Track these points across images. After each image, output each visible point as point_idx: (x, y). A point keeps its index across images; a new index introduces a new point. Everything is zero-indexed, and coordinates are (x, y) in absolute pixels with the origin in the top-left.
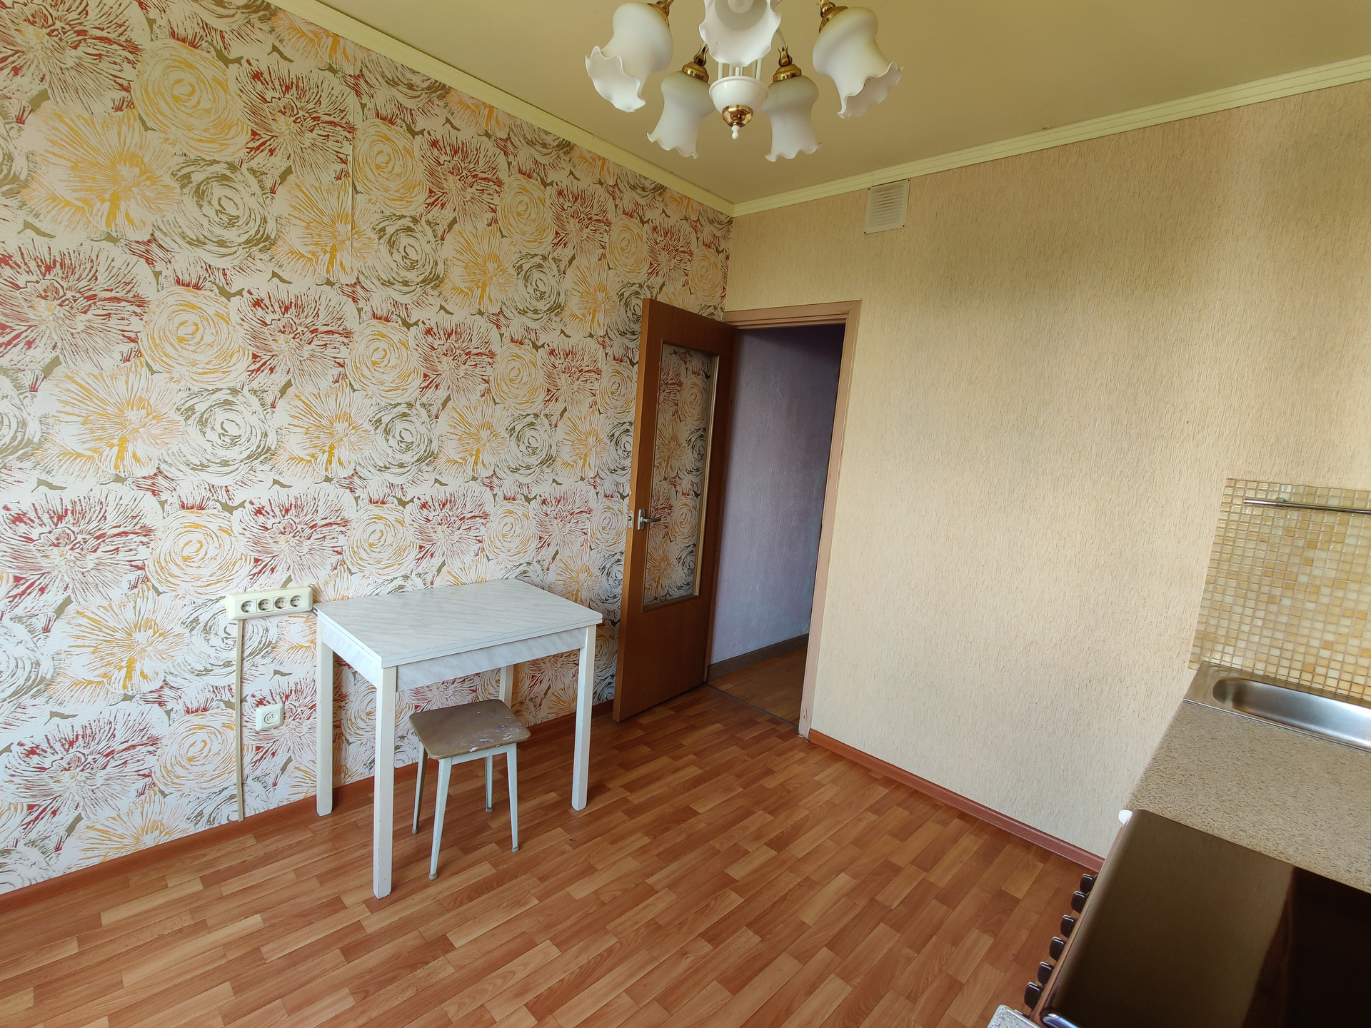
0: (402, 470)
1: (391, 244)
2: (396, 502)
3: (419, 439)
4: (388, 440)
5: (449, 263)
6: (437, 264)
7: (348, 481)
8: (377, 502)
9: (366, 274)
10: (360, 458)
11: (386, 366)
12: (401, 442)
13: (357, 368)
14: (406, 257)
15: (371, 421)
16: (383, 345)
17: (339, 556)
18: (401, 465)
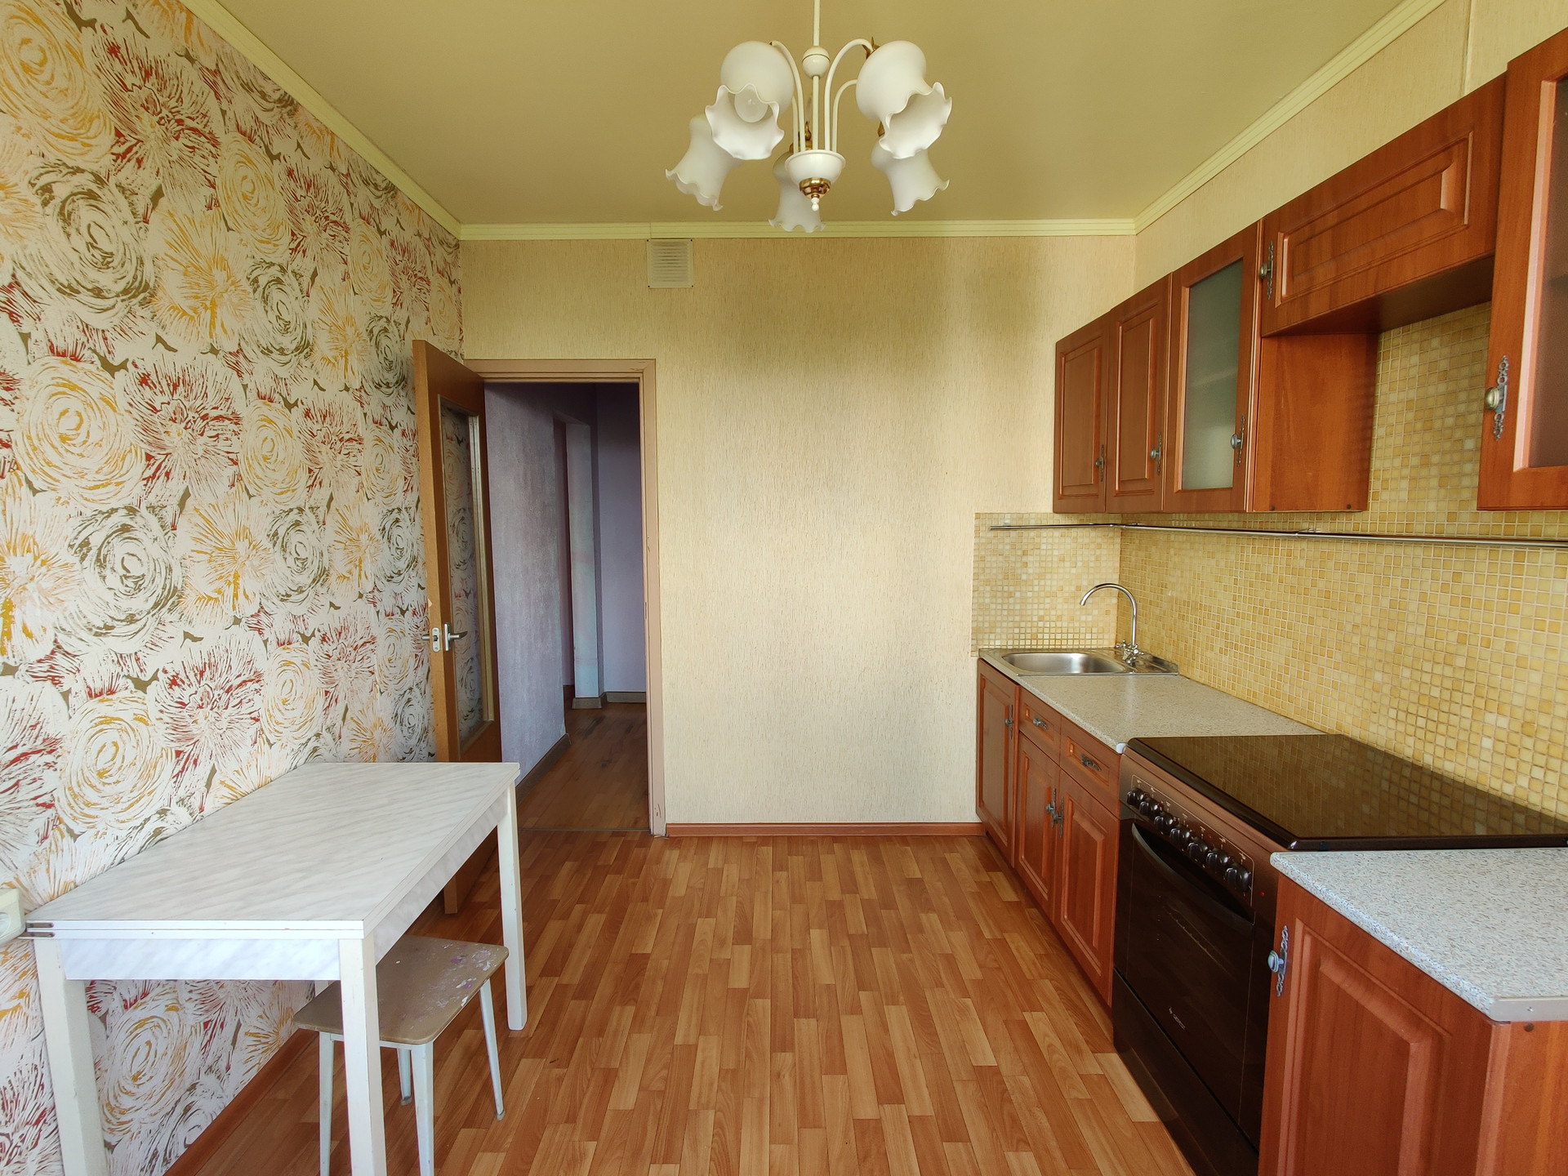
0: (134, 627)
1: (65, 217)
2: (131, 685)
3: (152, 568)
4: (104, 578)
5: (160, 263)
6: (142, 263)
7: (45, 666)
8: (101, 694)
9: (28, 270)
10: (61, 618)
11: (85, 442)
12: (126, 577)
13: (35, 449)
14: (92, 245)
15: (71, 546)
16: (74, 403)
17: (50, 811)
18: (131, 619)
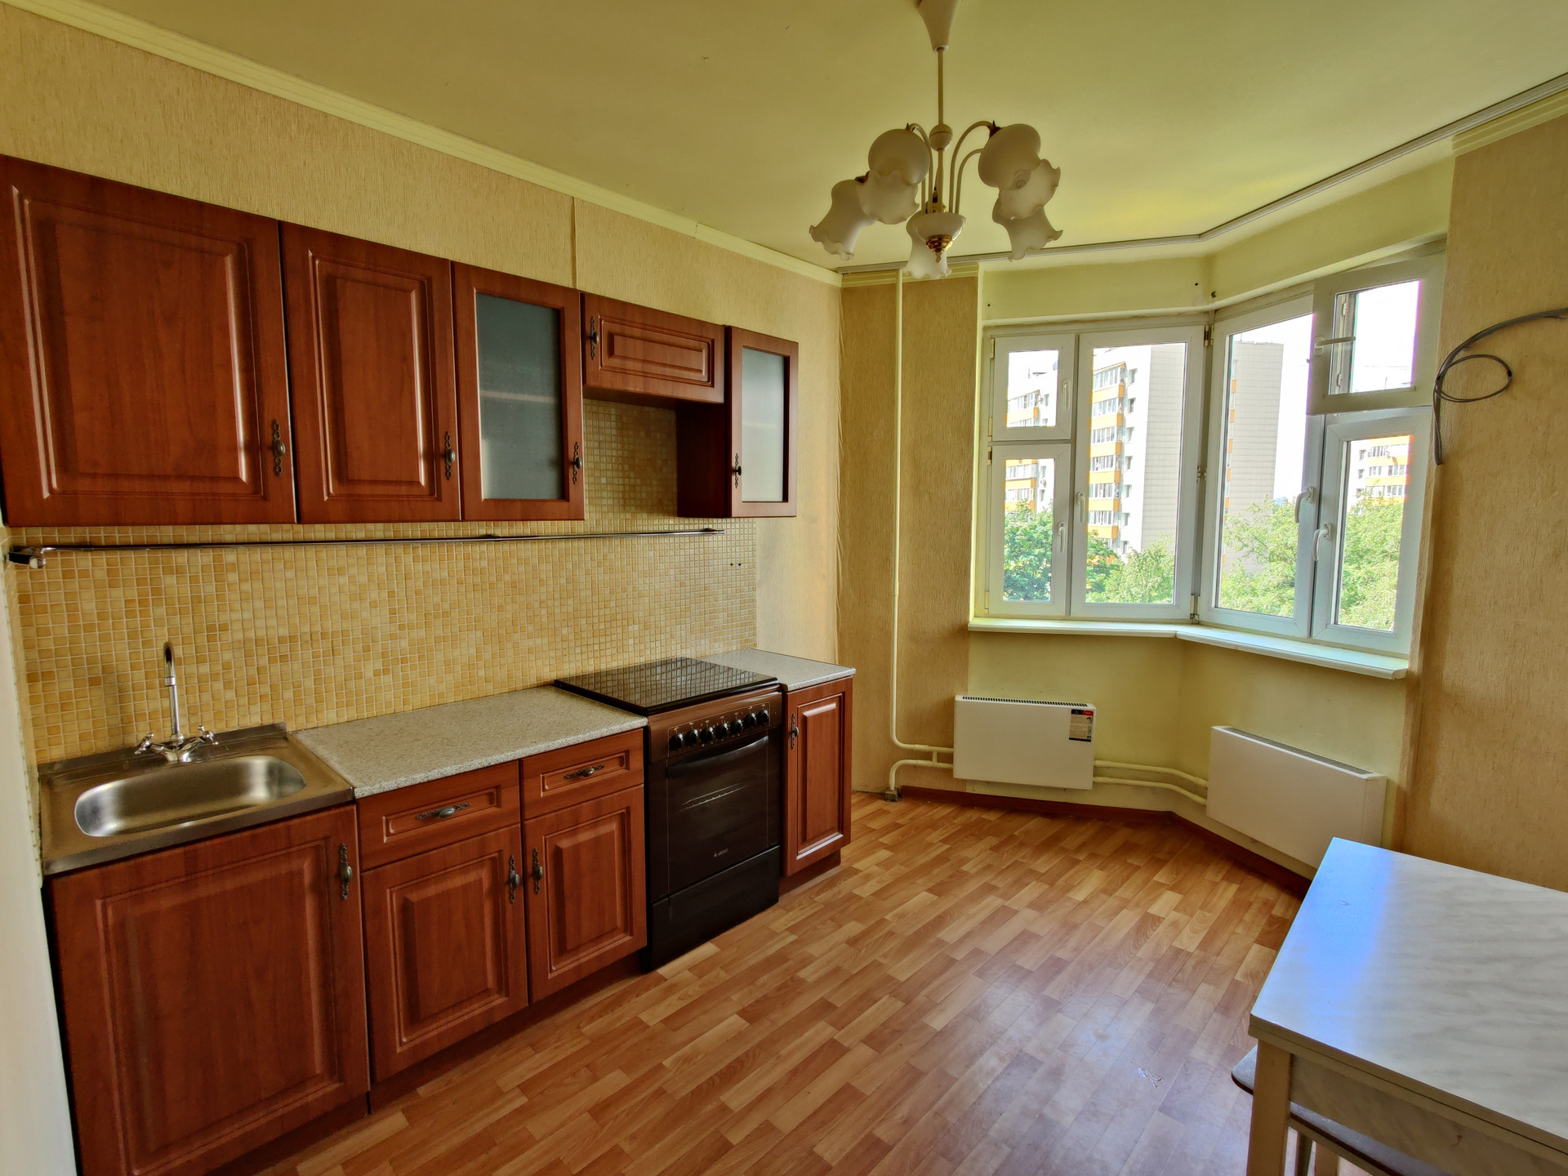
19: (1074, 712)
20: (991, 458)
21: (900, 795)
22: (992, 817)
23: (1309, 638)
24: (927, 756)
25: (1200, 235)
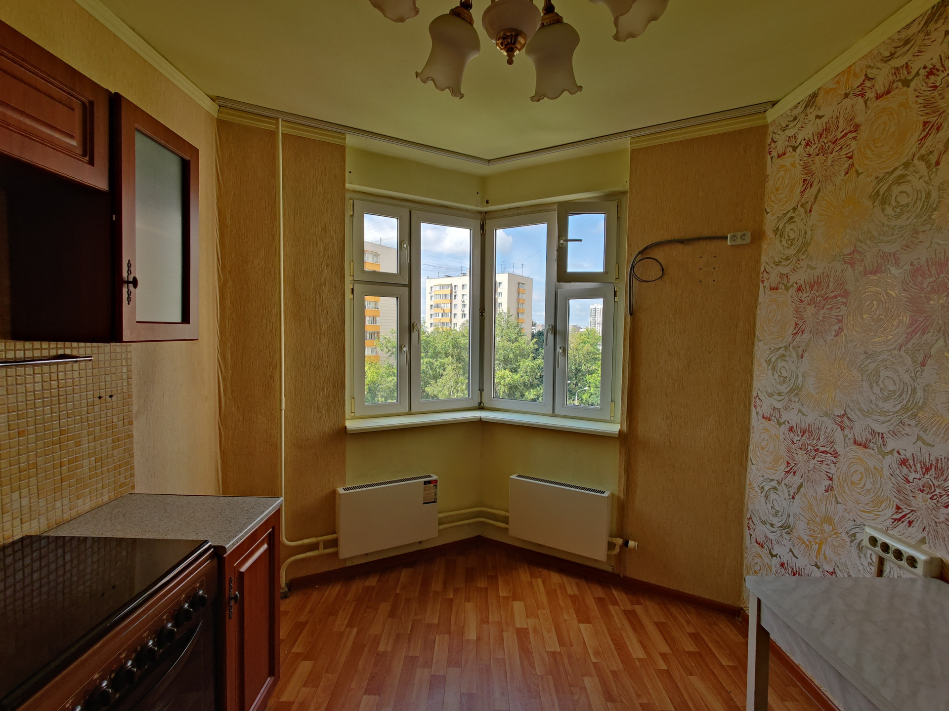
19: (425, 483)
20: (353, 293)
21: (289, 589)
22: (372, 581)
23: (553, 414)
24: (313, 547)
25: (489, 160)
